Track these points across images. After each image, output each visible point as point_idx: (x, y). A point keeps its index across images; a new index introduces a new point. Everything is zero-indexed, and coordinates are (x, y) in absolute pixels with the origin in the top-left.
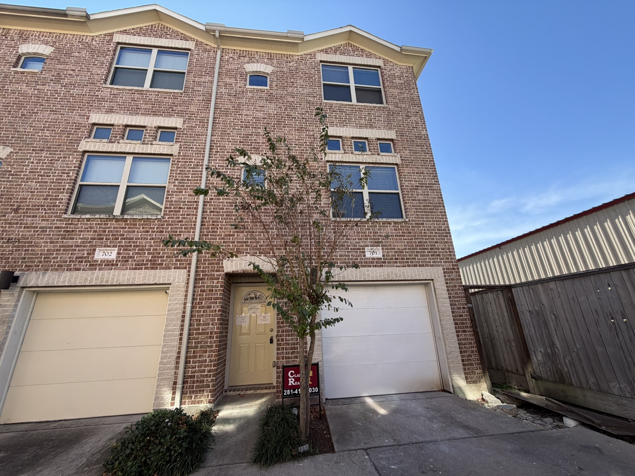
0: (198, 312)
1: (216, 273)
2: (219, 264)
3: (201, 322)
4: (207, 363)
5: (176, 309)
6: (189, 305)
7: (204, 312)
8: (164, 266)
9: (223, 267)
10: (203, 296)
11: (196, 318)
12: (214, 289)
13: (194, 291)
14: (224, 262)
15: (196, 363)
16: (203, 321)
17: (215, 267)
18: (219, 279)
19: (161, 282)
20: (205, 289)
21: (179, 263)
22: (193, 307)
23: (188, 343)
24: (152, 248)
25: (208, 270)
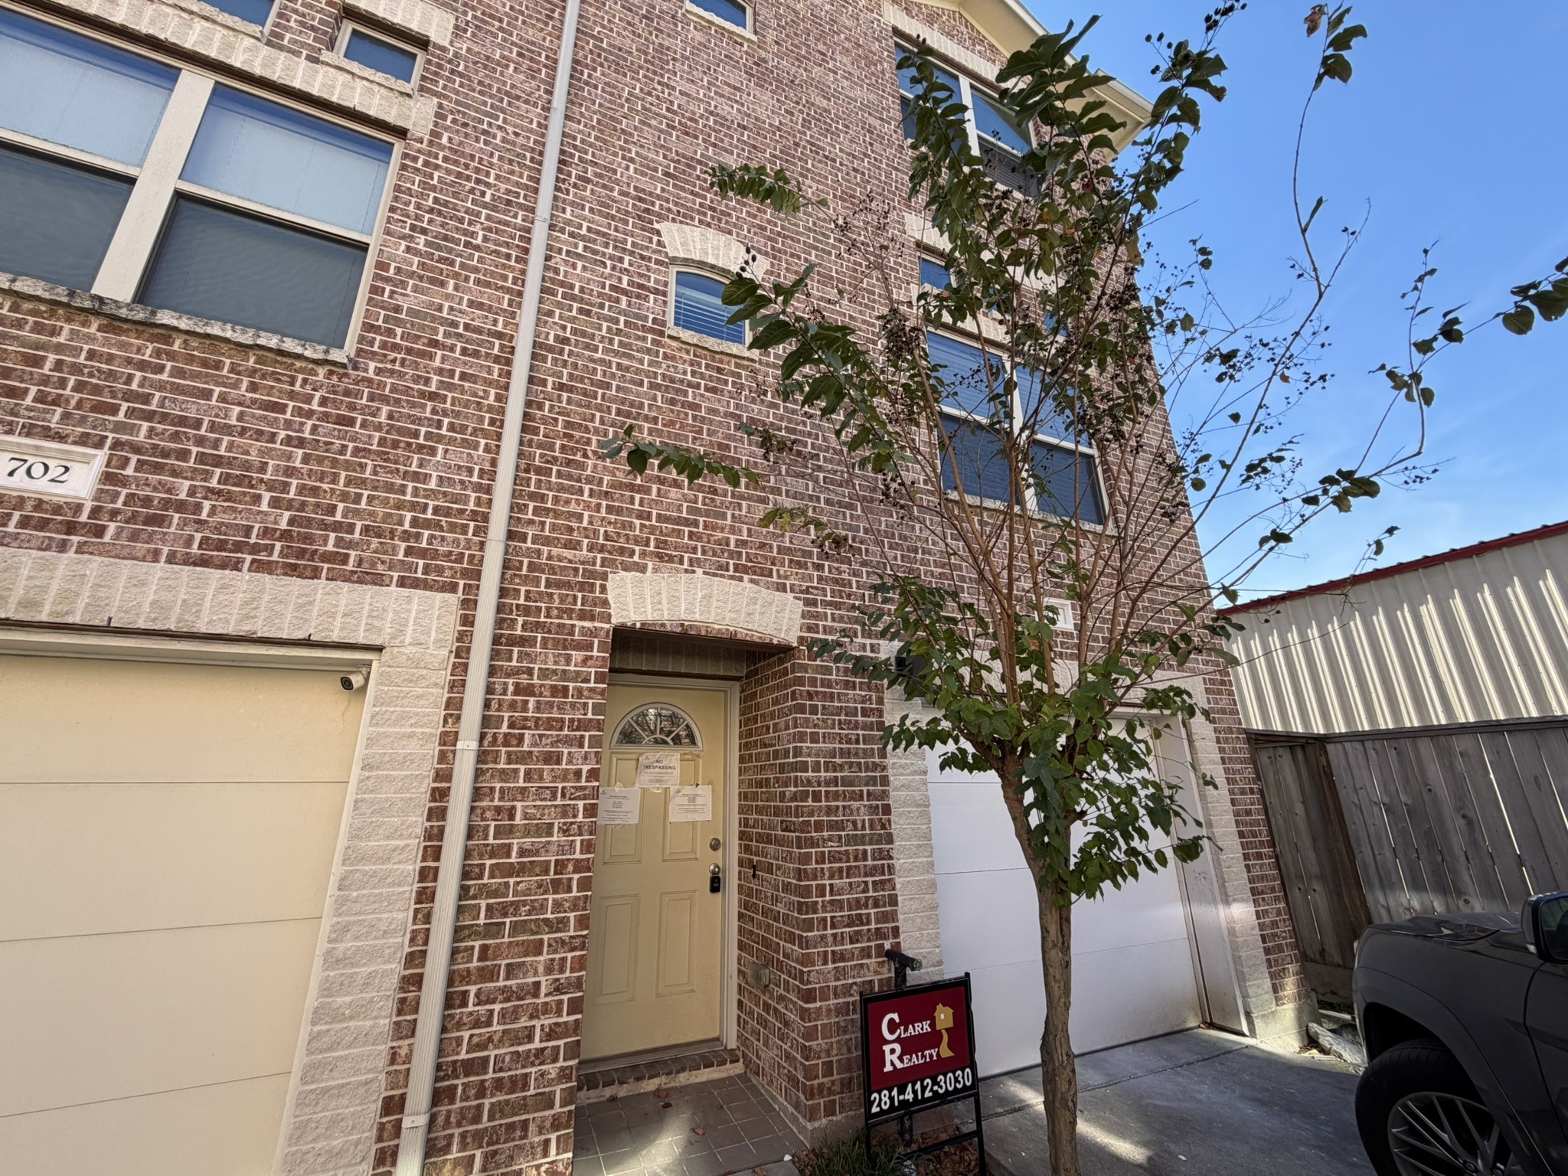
0: (504, 775)
1: (579, 623)
2: (592, 591)
3: (518, 820)
4: (542, 999)
5: (405, 762)
6: (467, 746)
7: (528, 775)
8: (350, 567)
9: (605, 603)
10: (525, 709)
11: (496, 803)
12: (571, 685)
13: (490, 690)
14: (609, 585)
15: (494, 1002)
16: (526, 816)
17: (575, 597)
18: (590, 647)
19: (335, 636)
20: (536, 681)
21: (421, 562)
22: (482, 756)
23: (460, 910)
24: (295, 482)
25: (548, 609)
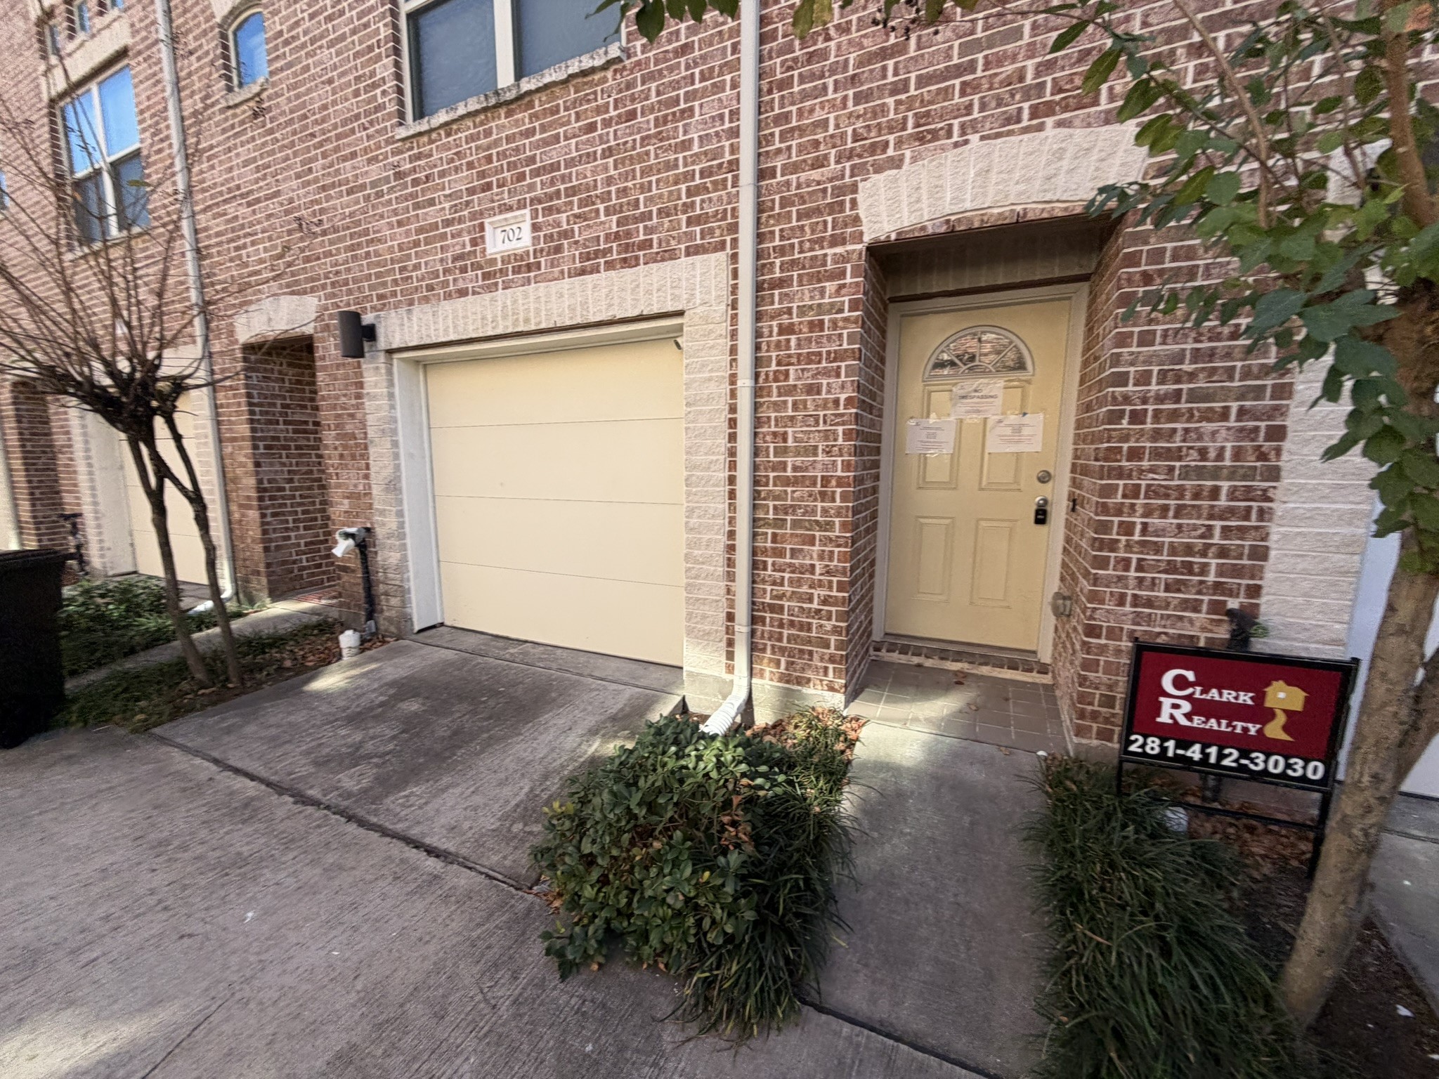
0: (778, 406)
1: (830, 251)
2: (842, 211)
3: (790, 443)
4: (817, 577)
5: (709, 399)
6: (745, 383)
7: (795, 406)
8: (655, 250)
9: (856, 220)
10: (788, 348)
11: (773, 429)
12: (826, 318)
13: (758, 334)
14: (860, 197)
15: (784, 571)
16: (796, 440)
17: (825, 222)
18: (842, 274)
19: (655, 309)
20: (795, 320)
21: (698, 229)
22: (757, 392)
23: (755, 507)
24: (613, 189)
25: (801, 243)
